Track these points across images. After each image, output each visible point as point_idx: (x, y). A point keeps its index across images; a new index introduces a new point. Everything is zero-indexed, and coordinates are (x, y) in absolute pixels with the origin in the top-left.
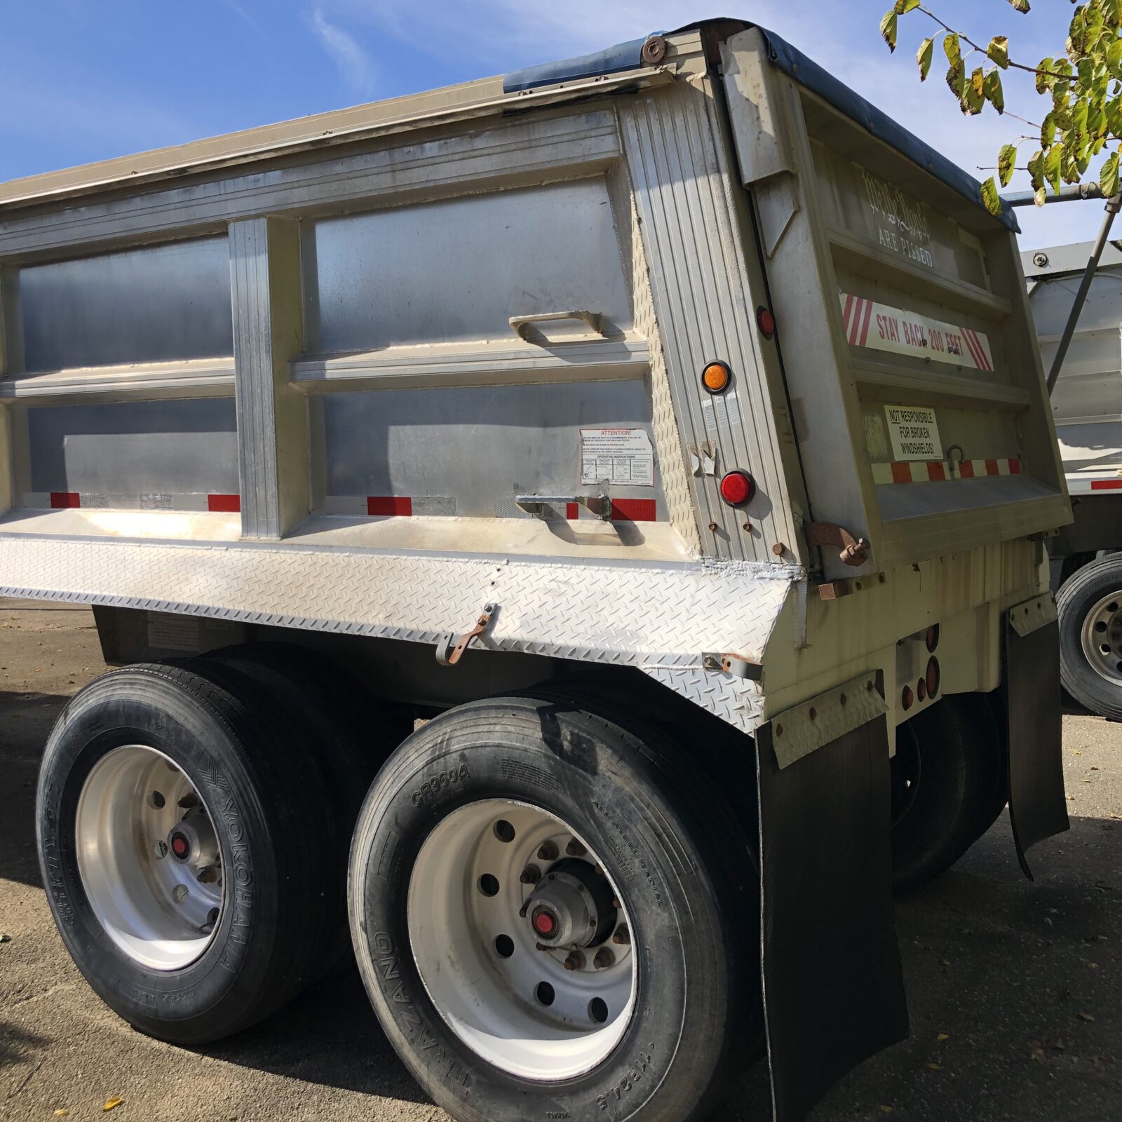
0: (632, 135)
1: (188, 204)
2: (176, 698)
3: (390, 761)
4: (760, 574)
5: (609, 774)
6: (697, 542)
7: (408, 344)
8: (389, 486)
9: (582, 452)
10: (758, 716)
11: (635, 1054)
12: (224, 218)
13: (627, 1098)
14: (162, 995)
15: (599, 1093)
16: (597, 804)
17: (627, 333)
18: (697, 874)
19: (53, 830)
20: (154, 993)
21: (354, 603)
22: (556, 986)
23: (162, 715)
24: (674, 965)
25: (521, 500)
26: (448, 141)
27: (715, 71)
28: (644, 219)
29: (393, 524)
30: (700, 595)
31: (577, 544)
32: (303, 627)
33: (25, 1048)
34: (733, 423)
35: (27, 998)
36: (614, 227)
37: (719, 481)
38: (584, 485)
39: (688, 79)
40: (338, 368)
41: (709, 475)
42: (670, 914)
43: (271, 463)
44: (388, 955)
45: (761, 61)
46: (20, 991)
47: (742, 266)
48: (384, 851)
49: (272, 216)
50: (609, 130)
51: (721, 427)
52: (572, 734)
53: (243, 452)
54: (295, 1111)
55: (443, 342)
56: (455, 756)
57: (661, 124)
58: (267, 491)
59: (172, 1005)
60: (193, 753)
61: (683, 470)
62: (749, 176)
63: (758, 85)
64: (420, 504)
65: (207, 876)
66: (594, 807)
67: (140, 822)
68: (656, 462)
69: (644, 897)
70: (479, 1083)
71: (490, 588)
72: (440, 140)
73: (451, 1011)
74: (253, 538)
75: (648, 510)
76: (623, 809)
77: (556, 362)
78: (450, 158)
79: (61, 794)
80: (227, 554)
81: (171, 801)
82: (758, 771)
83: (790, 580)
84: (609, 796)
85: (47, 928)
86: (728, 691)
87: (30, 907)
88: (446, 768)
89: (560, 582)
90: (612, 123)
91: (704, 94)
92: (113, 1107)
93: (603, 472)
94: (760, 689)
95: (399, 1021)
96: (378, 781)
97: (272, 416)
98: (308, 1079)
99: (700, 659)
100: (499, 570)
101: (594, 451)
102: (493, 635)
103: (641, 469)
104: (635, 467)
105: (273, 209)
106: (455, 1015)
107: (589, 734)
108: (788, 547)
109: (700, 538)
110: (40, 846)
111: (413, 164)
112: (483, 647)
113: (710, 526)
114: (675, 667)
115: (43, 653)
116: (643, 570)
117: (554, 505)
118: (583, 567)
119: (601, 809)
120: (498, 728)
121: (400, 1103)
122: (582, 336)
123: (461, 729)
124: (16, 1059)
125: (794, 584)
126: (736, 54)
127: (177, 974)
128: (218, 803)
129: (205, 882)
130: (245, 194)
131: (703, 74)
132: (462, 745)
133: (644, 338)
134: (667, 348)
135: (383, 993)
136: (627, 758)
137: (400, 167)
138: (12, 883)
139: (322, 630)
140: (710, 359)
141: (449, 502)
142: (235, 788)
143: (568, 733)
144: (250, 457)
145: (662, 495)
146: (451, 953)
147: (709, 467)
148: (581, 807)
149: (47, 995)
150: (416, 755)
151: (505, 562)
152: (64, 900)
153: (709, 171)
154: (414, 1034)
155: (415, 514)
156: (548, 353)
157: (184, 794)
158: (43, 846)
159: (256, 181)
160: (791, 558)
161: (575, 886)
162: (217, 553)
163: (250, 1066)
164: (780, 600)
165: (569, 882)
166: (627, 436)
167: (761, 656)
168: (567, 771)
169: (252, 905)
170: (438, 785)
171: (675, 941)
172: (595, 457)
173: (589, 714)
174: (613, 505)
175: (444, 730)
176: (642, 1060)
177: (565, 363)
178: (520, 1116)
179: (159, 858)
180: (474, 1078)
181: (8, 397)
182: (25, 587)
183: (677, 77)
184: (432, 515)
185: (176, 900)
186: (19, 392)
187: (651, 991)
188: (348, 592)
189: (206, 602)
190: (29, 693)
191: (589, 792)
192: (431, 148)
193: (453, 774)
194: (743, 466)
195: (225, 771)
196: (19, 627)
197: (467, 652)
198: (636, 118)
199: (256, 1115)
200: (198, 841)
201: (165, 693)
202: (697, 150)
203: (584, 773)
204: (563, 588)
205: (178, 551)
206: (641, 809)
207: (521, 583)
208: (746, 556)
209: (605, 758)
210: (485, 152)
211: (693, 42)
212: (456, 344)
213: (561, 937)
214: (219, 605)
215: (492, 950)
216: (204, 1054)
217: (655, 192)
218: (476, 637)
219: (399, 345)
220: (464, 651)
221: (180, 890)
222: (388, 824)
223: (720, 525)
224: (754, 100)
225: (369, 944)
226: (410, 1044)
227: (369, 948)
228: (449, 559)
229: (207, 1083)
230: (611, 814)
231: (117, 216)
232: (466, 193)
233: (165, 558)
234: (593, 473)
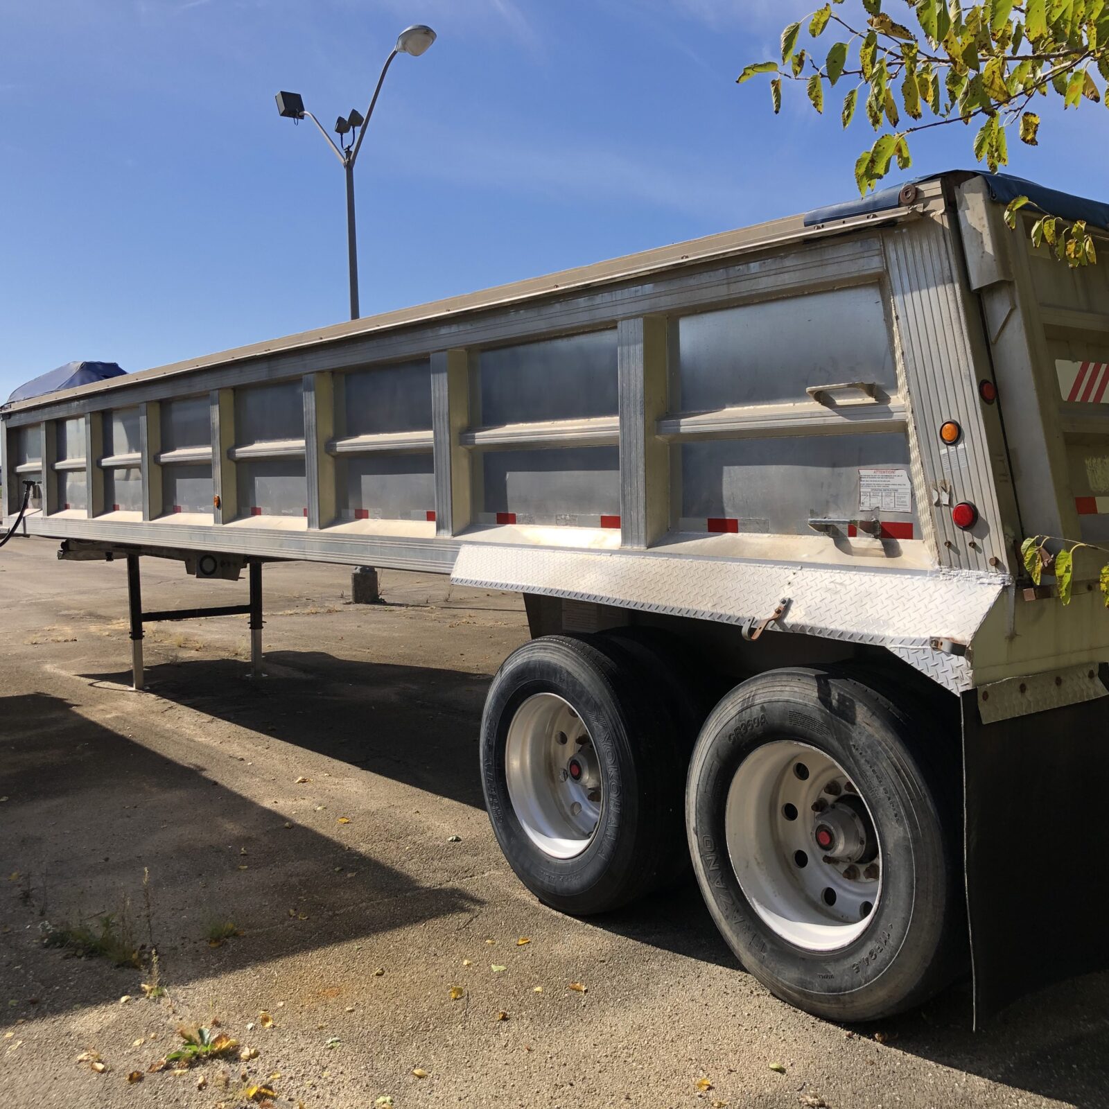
0: (893, 256)
1: (591, 308)
2: (573, 659)
3: (715, 710)
4: (981, 580)
5: (864, 724)
6: (937, 555)
7: (738, 407)
8: (722, 511)
9: (860, 486)
10: (968, 684)
11: (879, 932)
12: (615, 318)
13: (874, 965)
14: (559, 876)
15: (855, 960)
16: (854, 746)
17: (893, 398)
18: (925, 801)
19: (490, 753)
20: (554, 875)
21: (692, 595)
22: (838, 891)
23: (564, 671)
24: (907, 867)
25: (812, 521)
26: (766, 261)
27: (952, 208)
28: (900, 317)
29: (725, 538)
30: (936, 595)
31: (852, 555)
32: (657, 611)
33: (468, 904)
34: (962, 467)
35: (471, 877)
36: (884, 320)
37: (952, 509)
38: (861, 511)
39: (931, 215)
40: (689, 425)
41: (945, 505)
42: (905, 829)
43: (642, 494)
44: (712, 852)
45: (985, 201)
46: (466, 872)
47: (969, 351)
48: (709, 775)
49: (647, 316)
50: (877, 252)
51: (953, 469)
52: (839, 695)
53: (623, 486)
54: (645, 963)
55: (763, 404)
56: (758, 707)
57: (913, 247)
58: (638, 514)
59: (566, 883)
60: (584, 699)
61: (927, 501)
62: (975, 285)
63: (982, 218)
64: (744, 524)
65: (594, 796)
66: (853, 748)
67: (550, 753)
68: (913, 495)
69: (886, 815)
70: (772, 950)
71: (787, 587)
72: (761, 260)
73: (754, 897)
74: (628, 547)
75: (907, 530)
76: (872, 750)
77: (839, 420)
78: (767, 273)
79: (497, 727)
80: (611, 558)
81: (571, 740)
82: (963, 723)
83: (1002, 585)
84: (863, 741)
85: (486, 836)
86: (948, 666)
87: (474, 822)
88: (751, 716)
89: (837, 583)
90: (878, 247)
91: (943, 226)
92: (524, 944)
93: (875, 502)
94: (969, 664)
95: (718, 901)
96: (706, 725)
97: (643, 460)
98: (657, 945)
99: (928, 642)
100: (794, 574)
101: (868, 485)
102: (785, 621)
103: (902, 500)
104: (898, 498)
105: (647, 312)
106: (758, 901)
107: (851, 695)
108: (1000, 560)
109: (939, 552)
110: (482, 765)
111: (742, 278)
112: (779, 630)
113: (945, 543)
114: (911, 647)
115: (492, 644)
116: (898, 576)
117: (840, 527)
118: (855, 573)
119: (857, 749)
120: (787, 689)
121: (721, 968)
122: (860, 400)
123: (763, 689)
124: (463, 910)
125: (1005, 588)
126: (967, 196)
127: (569, 861)
128: (599, 736)
129: (593, 801)
130: (629, 300)
131: (942, 211)
132: (762, 700)
133: (904, 403)
134: (916, 411)
135: (708, 881)
136: (878, 714)
137: (733, 280)
138: (462, 805)
139: (670, 613)
140: (946, 419)
141: (764, 523)
142: (610, 725)
143: (837, 694)
144: (628, 489)
145: (918, 519)
146: (758, 857)
147: (945, 500)
148: (844, 748)
149: (484, 876)
150: (732, 706)
151: (799, 568)
152: (496, 804)
153: (946, 282)
154: (728, 912)
155: (741, 532)
156: (835, 414)
157: (580, 734)
158: (484, 765)
159: (636, 291)
160: (1003, 569)
161: (850, 814)
162: (604, 558)
163: (618, 934)
164: (992, 600)
165: (846, 811)
166: (893, 474)
167: (970, 640)
168: (834, 722)
169: (620, 811)
170: (746, 729)
171: (907, 849)
172: (870, 490)
173: (855, 682)
174: (882, 528)
175: (751, 689)
176: (884, 936)
177: (847, 421)
178: (800, 976)
179: (562, 782)
180: (768, 946)
181: (471, 444)
182: (478, 579)
183: (924, 214)
184: (752, 532)
185: (573, 814)
186: (477, 441)
187: (891, 885)
188: (689, 587)
189: (595, 592)
190: (481, 674)
191: (849, 737)
192: (754, 267)
193: (756, 721)
194: (970, 499)
195: (604, 713)
196: (475, 623)
197: (765, 632)
198: (895, 244)
199: (618, 961)
200: (587, 767)
201: (566, 655)
202: (937, 267)
203: (847, 723)
204: (839, 587)
205: (579, 556)
206: (886, 752)
207: (809, 584)
208: (971, 566)
209: (862, 713)
210: (791, 269)
211: (935, 188)
212: (772, 406)
213: (835, 849)
214: (603, 594)
215: (792, 861)
216: (587, 922)
217: (908, 297)
218: (773, 621)
219: (733, 407)
220: (762, 632)
221: (576, 807)
222: (712, 756)
223: (953, 543)
224: (979, 229)
225: (699, 844)
226: (725, 919)
227: (699, 847)
228: (760, 565)
229: (588, 940)
230: (864, 754)
231: (544, 317)
232: (780, 296)
233: (570, 561)
234: (868, 502)
